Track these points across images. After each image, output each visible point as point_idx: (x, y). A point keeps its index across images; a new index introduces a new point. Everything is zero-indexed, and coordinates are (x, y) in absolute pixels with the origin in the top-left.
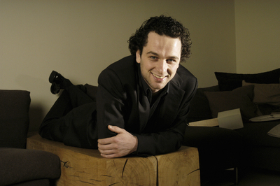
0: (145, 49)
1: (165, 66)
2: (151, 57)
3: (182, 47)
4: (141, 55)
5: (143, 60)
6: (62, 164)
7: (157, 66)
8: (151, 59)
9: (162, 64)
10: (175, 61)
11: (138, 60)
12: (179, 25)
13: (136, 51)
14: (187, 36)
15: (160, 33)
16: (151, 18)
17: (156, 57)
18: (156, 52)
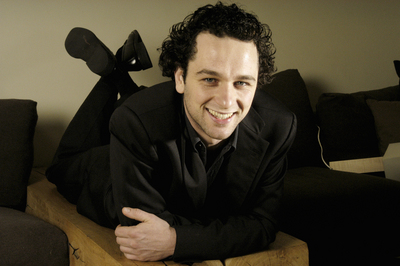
0: (193, 66)
1: (233, 94)
2: (204, 79)
3: (260, 58)
4: (184, 77)
5: (190, 86)
6: (72, 251)
7: (217, 95)
8: (205, 83)
9: (226, 90)
10: (248, 84)
11: (180, 88)
12: (251, 18)
13: (175, 70)
14: (267, 37)
15: (218, 33)
16: (200, 9)
17: (213, 79)
18: (213, 69)
